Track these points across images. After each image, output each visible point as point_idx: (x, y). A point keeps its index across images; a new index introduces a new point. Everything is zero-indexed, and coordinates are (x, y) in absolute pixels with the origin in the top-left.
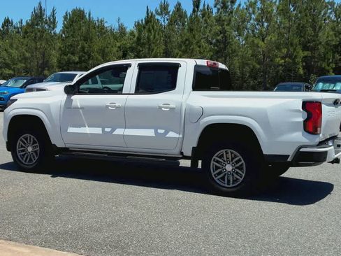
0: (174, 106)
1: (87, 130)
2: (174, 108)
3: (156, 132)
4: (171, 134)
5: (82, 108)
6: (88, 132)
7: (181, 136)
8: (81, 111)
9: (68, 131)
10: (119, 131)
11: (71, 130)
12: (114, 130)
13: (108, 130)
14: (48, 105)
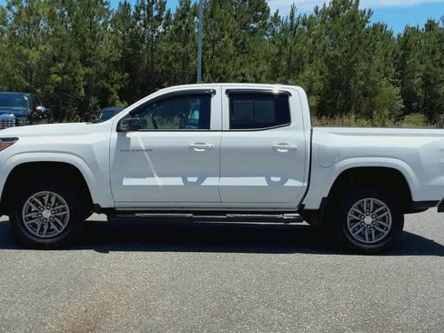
0: (296, 146)
1: (158, 181)
2: (296, 149)
3: (269, 181)
4: (291, 183)
5: (149, 150)
6: (160, 184)
7: (306, 184)
8: (146, 154)
9: (124, 184)
10: (210, 181)
11: (127, 182)
12: (201, 179)
13: (192, 179)
14: (90, 147)
